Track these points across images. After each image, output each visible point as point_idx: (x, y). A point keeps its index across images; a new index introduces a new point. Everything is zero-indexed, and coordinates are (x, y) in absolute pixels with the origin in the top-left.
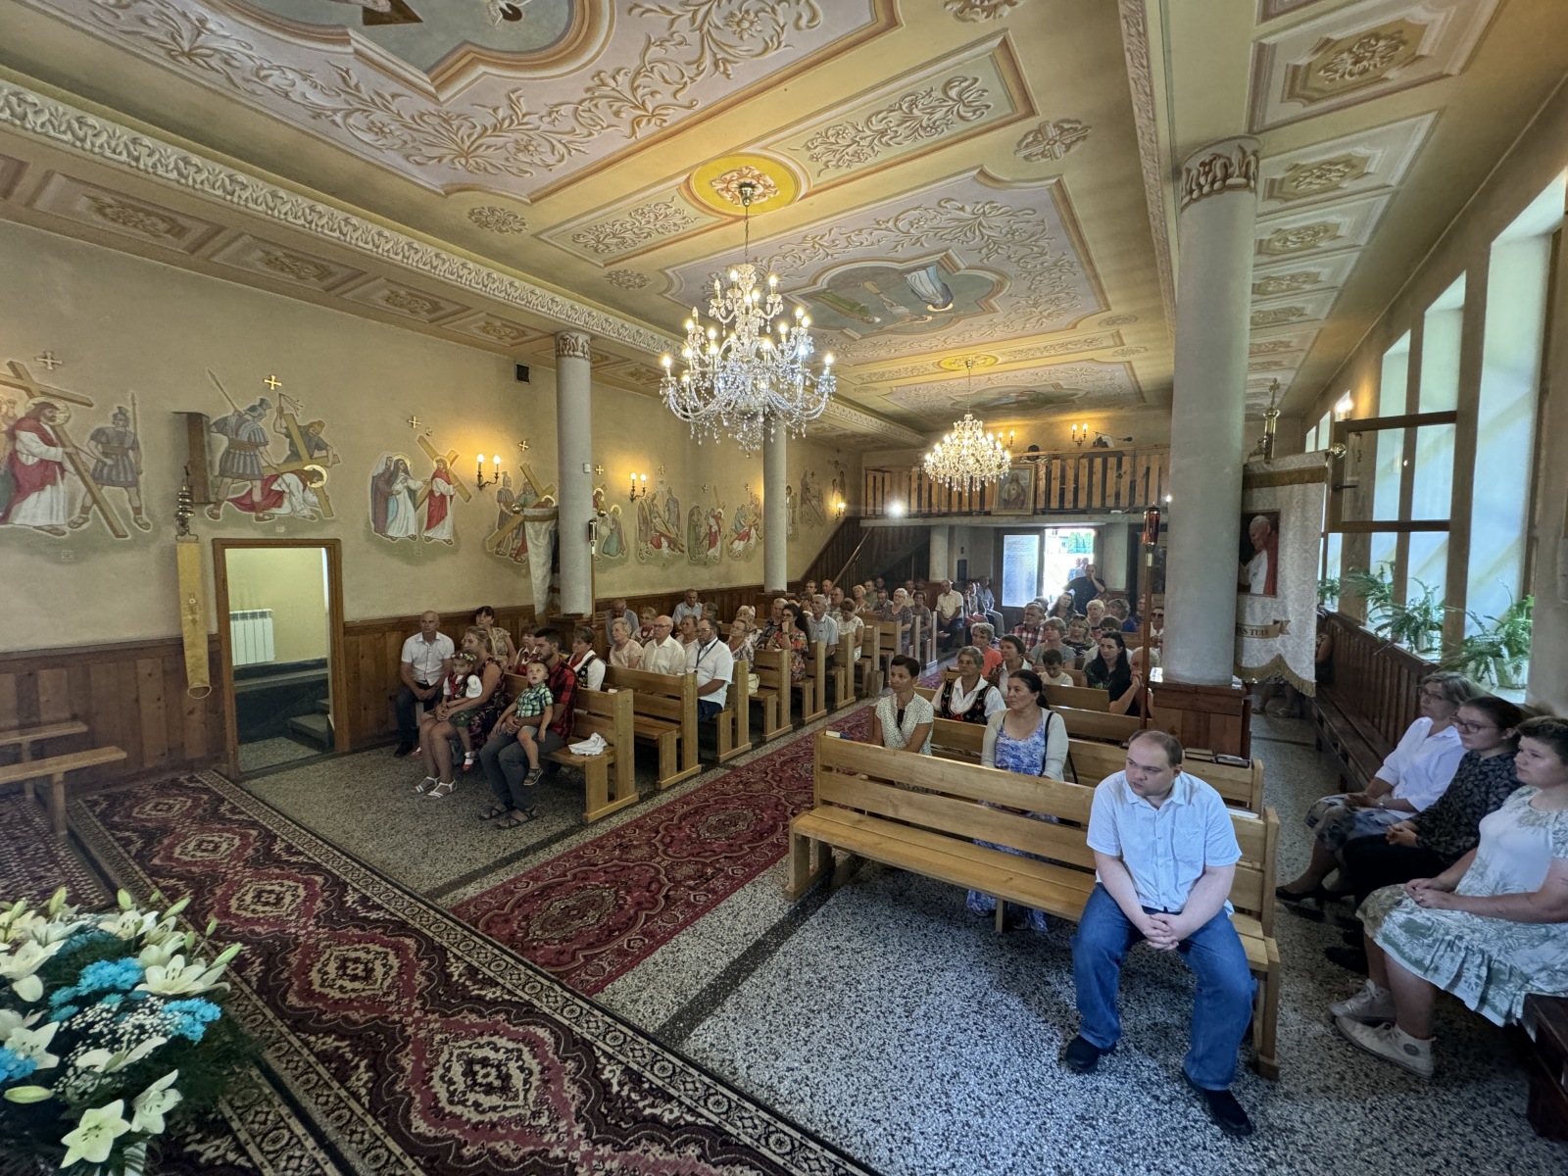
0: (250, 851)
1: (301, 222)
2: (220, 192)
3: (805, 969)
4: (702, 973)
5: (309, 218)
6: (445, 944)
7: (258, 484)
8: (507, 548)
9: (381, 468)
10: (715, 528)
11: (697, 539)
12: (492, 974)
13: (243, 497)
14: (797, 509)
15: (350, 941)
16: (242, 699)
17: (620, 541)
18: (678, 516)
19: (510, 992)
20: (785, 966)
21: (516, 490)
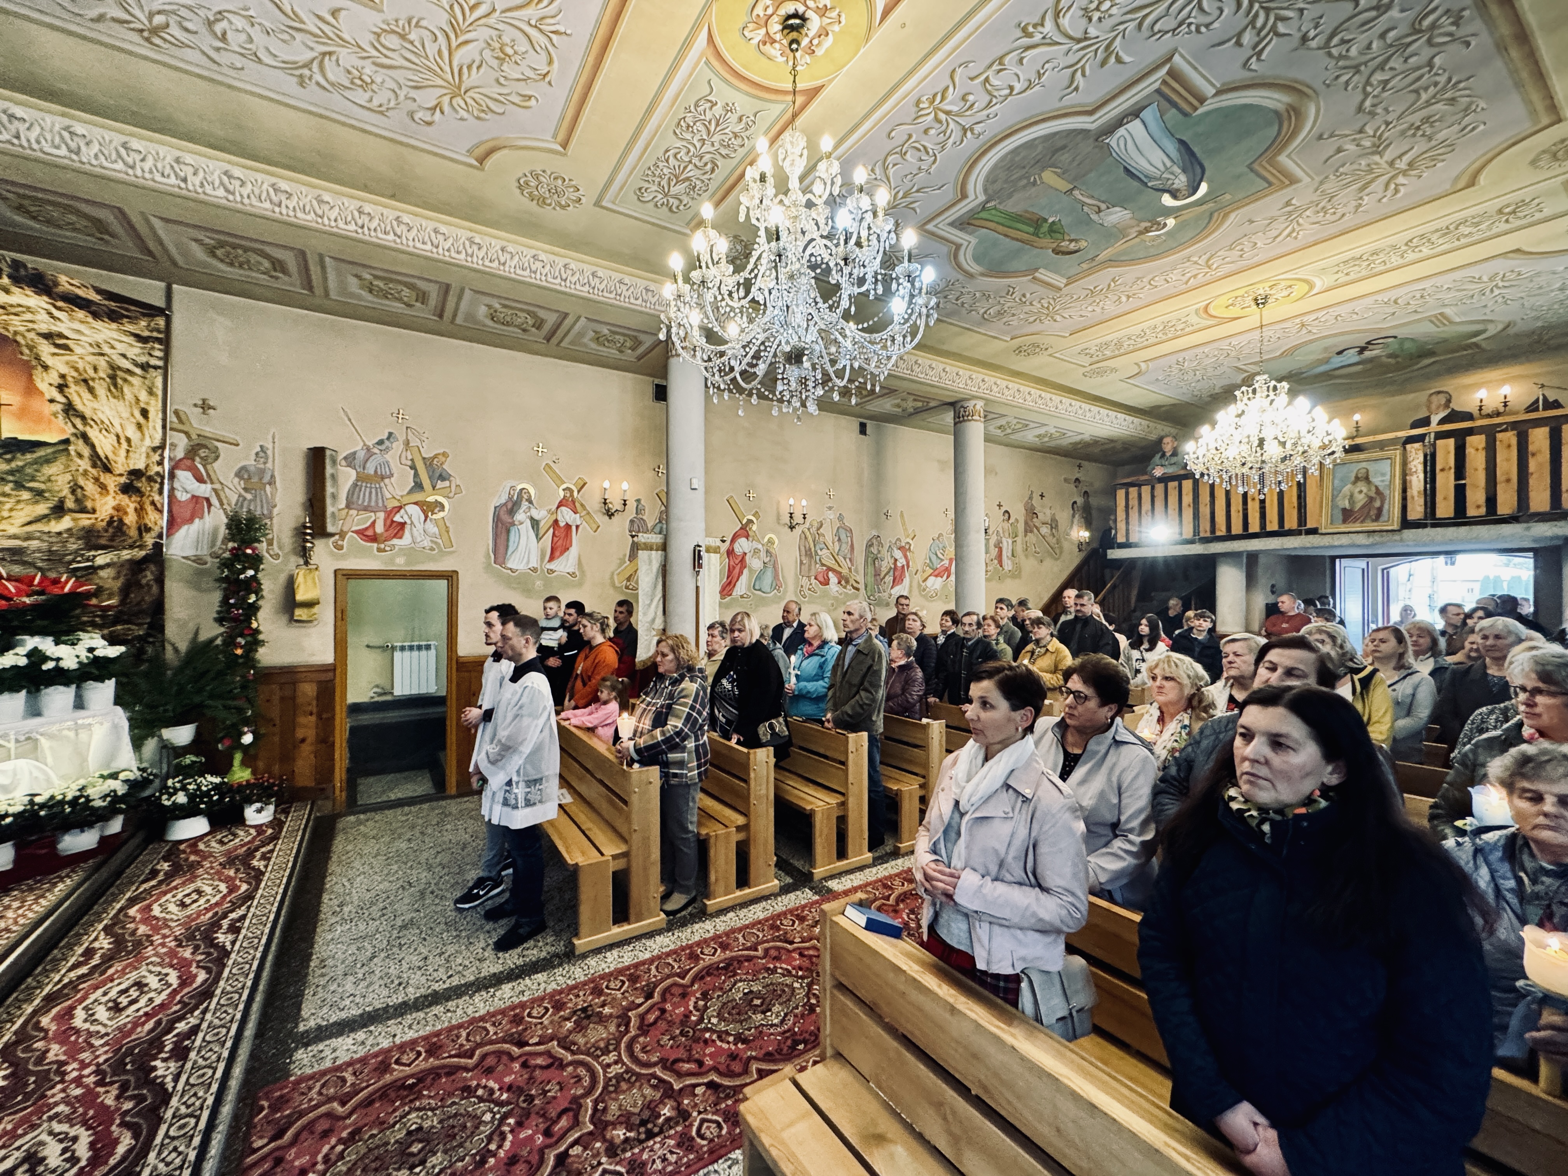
1: (352, 227)
2: (267, 205)
5: (360, 222)
9: (504, 498)
11: (877, 574)
13: (366, 529)
14: (1019, 539)
17: (776, 576)
18: (852, 547)
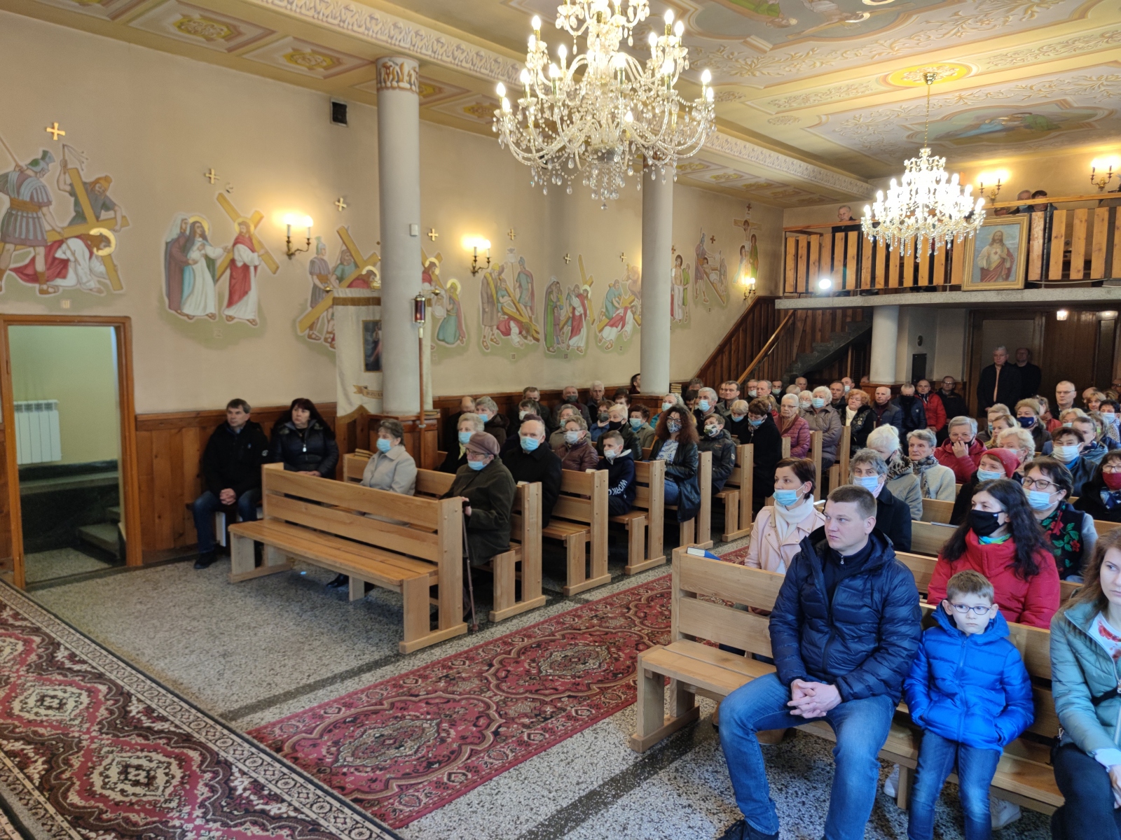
0: (33, 657)
3: (646, 825)
4: (522, 819)
6: (231, 759)
7: (41, 251)
8: (320, 332)
9: (175, 233)
10: (579, 311)
11: (556, 323)
12: (278, 792)
13: (26, 266)
14: (690, 287)
15: (132, 748)
16: (26, 501)
17: (459, 326)
18: (533, 294)
19: (296, 810)
20: (622, 820)
21: (332, 258)
